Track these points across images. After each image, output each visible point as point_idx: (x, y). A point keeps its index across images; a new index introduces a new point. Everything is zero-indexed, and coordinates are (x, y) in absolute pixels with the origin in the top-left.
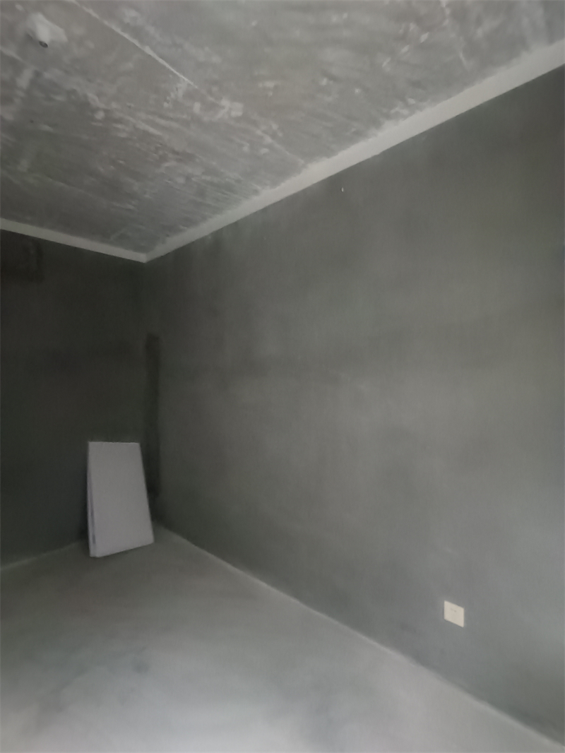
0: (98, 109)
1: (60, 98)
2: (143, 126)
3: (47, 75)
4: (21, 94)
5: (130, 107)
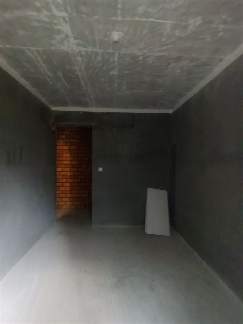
4: (117, 63)
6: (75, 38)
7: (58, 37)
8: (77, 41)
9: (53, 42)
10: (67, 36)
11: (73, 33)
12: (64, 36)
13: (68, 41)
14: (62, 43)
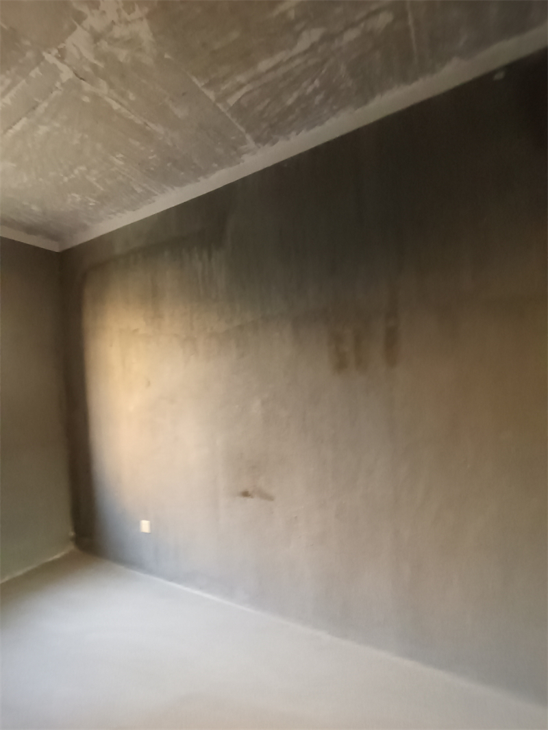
6: (80, 17)
7: (123, 55)
8: (85, 9)
9: (148, 60)
10: (96, 37)
11: (73, 28)
12: (104, 45)
13: (110, 28)
14: (132, 42)
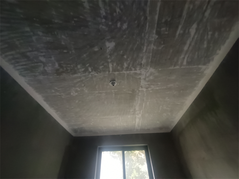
0: (92, 71)
1: (101, 67)
2: (79, 75)
3: (107, 73)
4: (109, 60)
5: (88, 78)
8: (140, 77)
9: (157, 74)
